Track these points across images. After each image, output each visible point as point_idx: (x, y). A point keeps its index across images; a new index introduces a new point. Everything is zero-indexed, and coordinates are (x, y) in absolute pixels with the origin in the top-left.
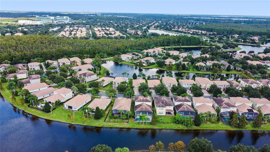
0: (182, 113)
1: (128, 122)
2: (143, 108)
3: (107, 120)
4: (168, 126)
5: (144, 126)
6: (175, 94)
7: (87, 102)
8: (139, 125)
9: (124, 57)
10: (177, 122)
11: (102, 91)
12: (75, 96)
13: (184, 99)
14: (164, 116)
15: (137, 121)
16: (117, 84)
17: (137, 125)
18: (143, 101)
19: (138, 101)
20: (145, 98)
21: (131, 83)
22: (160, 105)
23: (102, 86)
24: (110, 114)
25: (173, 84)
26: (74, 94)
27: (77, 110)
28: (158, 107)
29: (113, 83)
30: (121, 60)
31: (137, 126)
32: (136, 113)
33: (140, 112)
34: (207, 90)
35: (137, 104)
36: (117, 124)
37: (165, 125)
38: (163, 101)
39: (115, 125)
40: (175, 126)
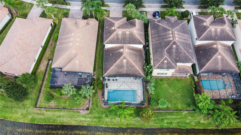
1: (88, 109)
2: (122, 66)
18: (124, 40)
19: (111, 43)
20: (128, 31)
36: (64, 114)
37: (168, 117)
38: (172, 46)
39: (60, 117)
40: (190, 118)
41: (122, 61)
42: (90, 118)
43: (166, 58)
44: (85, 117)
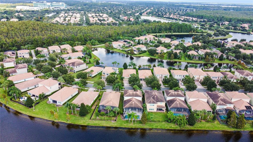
0: (174, 109)
1: (115, 120)
2: (132, 104)
3: (93, 117)
4: (159, 125)
5: (133, 125)
6: (167, 86)
7: (73, 95)
8: (127, 123)
9: (115, 45)
10: (169, 121)
11: (90, 82)
12: (61, 87)
13: (176, 94)
14: (155, 112)
15: (126, 119)
16: (106, 74)
17: (125, 123)
18: (133, 95)
19: (127, 96)
20: (135, 92)
21: (121, 73)
22: (151, 101)
23: (91, 77)
24: (96, 111)
25: (165, 76)
26: (60, 86)
27: (62, 104)
28: (149, 103)
29: (103, 74)
30: (113, 48)
31: (125, 125)
32: (124, 110)
33: (129, 108)
34: (200, 82)
35: (126, 98)
36: (104, 122)
37: (156, 124)
38: (154, 96)
39: (102, 123)
40: (166, 125)
41: (132, 102)
42: (117, 124)
44: (114, 124)
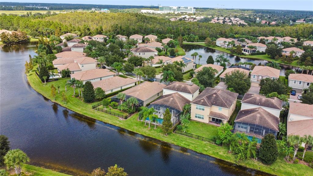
0: (244, 126)
1: (126, 118)
2: (167, 101)
4: (193, 144)
5: (147, 131)
8: (140, 127)
10: (218, 142)
13: (263, 102)
14: (204, 123)
17: (137, 126)
18: (178, 89)
19: (168, 89)
22: (200, 101)
28: (194, 103)
35: (166, 92)
36: (108, 116)
37: (189, 141)
38: (212, 95)
39: (104, 117)
40: (209, 147)
41: (169, 98)
42: (124, 123)
43: (203, 99)
44: (120, 122)
